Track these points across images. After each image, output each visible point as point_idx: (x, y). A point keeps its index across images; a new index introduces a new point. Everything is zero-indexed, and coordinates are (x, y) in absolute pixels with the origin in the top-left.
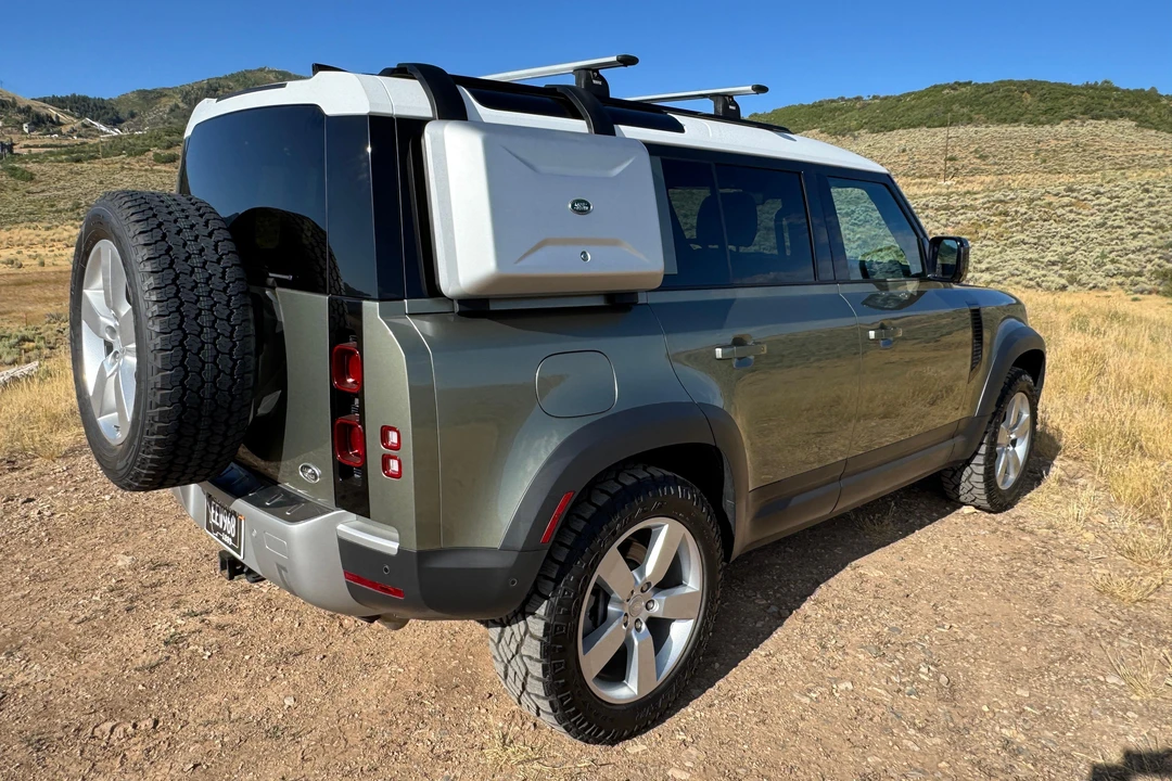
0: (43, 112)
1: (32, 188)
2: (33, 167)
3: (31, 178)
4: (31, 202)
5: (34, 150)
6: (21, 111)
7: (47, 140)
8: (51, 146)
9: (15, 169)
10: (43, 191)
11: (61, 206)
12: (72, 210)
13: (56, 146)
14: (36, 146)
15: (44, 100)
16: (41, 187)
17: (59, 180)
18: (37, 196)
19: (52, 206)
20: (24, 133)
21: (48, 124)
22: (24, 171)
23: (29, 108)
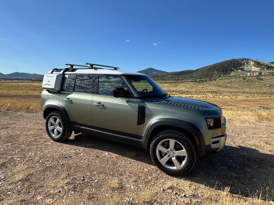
0: (270, 65)
1: (262, 82)
2: (263, 77)
3: (262, 79)
4: (261, 85)
5: (266, 74)
6: (265, 66)
7: (270, 71)
8: (270, 73)
9: (259, 78)
10: (264, 82)
11: (267, 86)
12: (269, 86)
13: (271, 73)
14: (267, 73)
15: (271, 63)
16: (264, 81)
17: (268, 80)
18: (262, 83)
19: (265, 86)
20: (265, 70)
21: (271, 68)
22: (261, 78)
23: (267, 65)
